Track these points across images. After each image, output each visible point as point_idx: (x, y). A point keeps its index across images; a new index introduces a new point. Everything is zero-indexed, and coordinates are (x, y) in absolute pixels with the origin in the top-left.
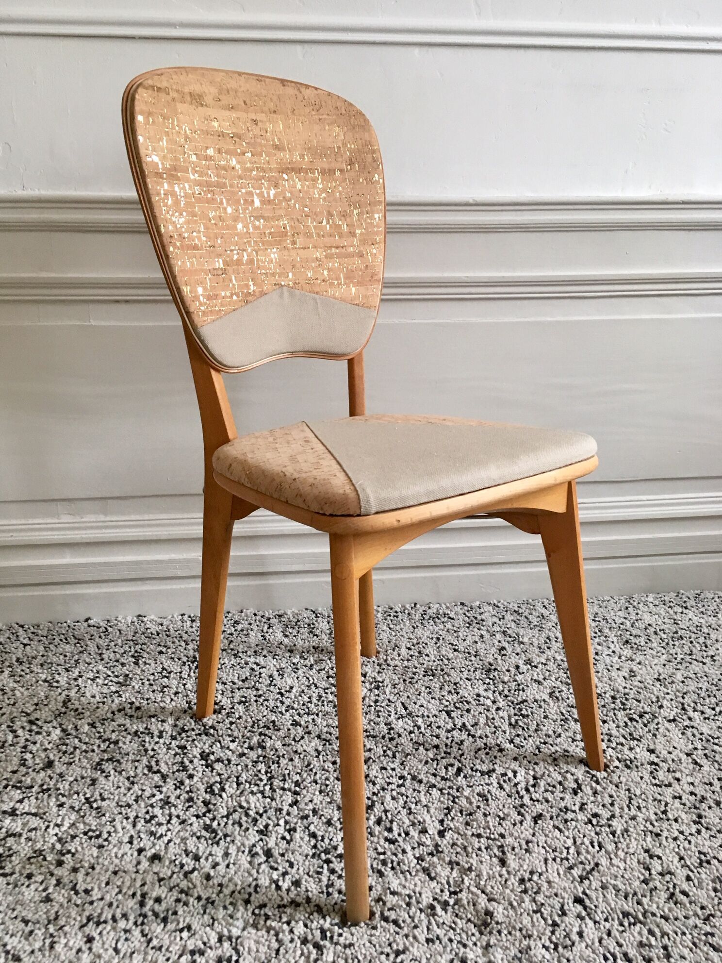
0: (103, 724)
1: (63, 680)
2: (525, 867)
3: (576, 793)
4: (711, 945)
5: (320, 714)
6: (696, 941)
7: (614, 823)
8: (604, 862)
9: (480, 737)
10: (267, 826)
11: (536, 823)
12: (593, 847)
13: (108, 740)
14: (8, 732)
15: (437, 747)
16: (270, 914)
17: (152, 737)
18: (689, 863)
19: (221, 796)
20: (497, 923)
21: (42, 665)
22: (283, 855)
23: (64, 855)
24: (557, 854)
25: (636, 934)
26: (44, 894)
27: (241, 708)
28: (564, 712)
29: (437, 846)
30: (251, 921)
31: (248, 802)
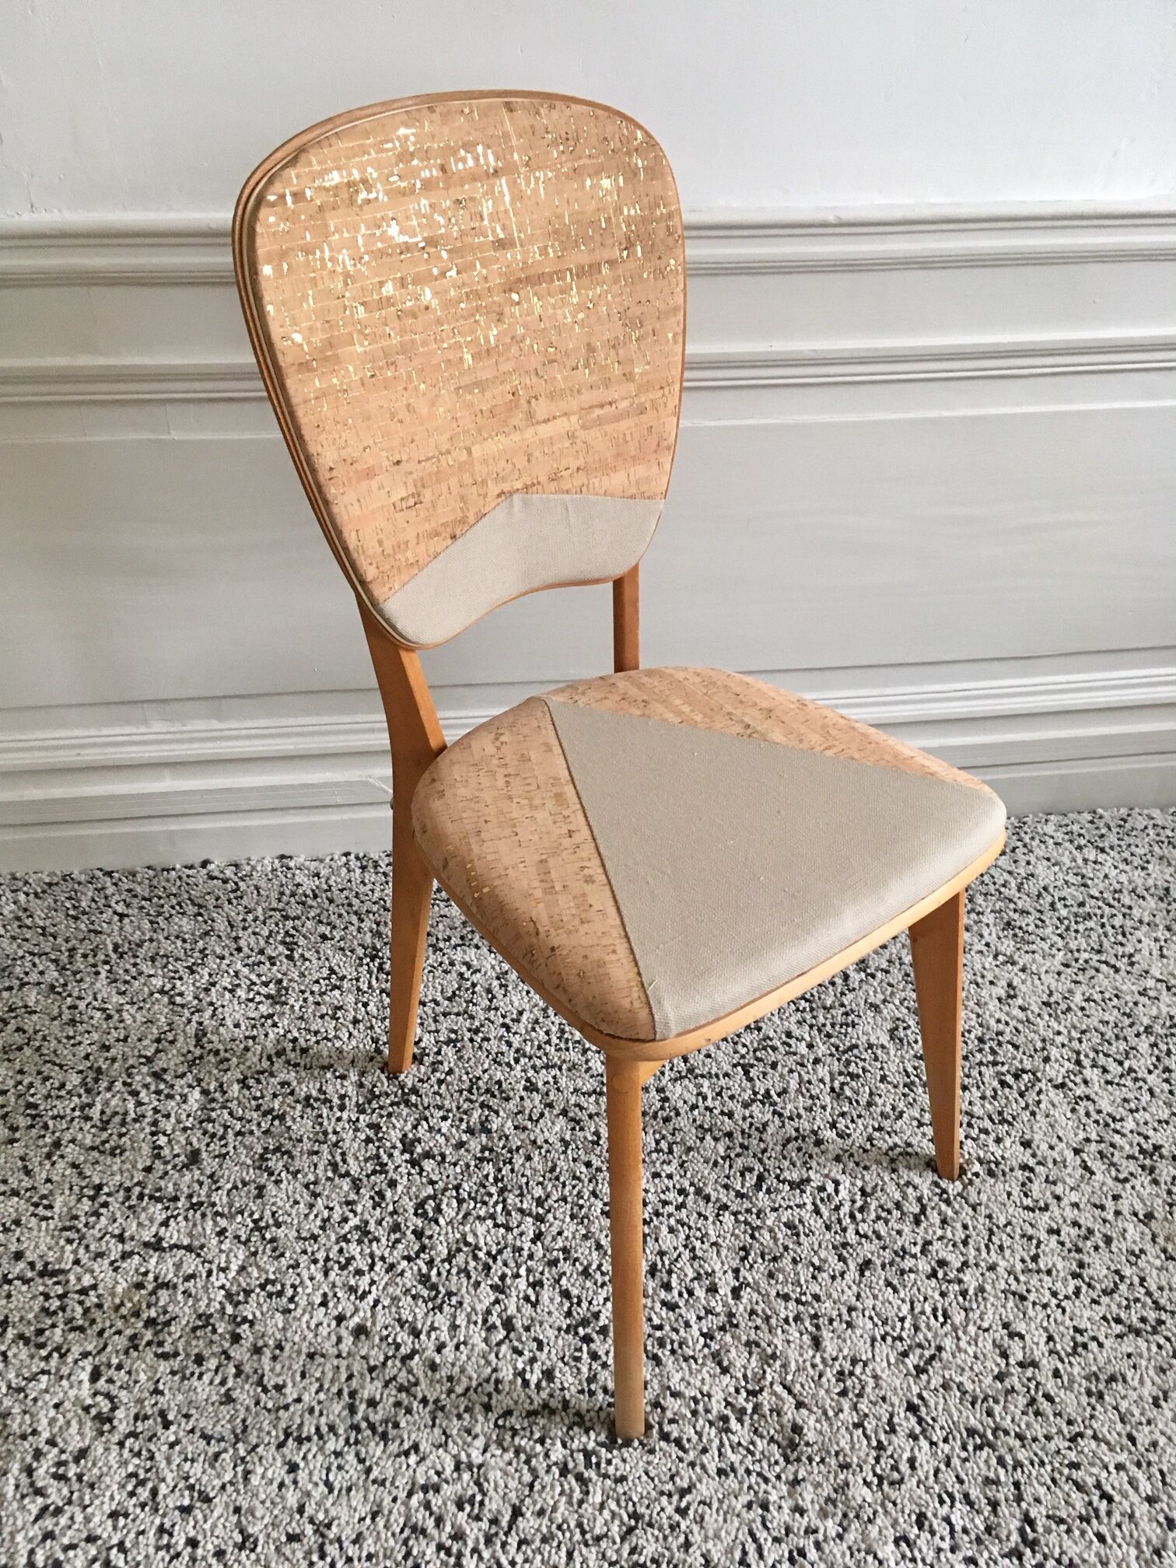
0: (258, 1081)
1: (187, 988)
2: (846, 1352)
3: (917, 1222)
4: (1076, 1483)
5: (564, 1067)
6: (1057, 1476)
7: (966, 1277)
8: (948, 1343)
9: (791, 1118)
10: (503, 1277)
11: (862, 1275)
12: (936, 1318)
13: (270, 1111)
14: (126, 1095)
15: (729, 1135)
16: (518, 1427)
17: (331, 1108)
18: (1059, 1347)
19: (437, 1222)
20: (807, 1444)
21: (153, 960)
22: (527, 1329)
23: (239, 1325)
24: (888, 1328)
25: (982, 1465)
26: (223, 1390)
27: (449, 1051)
28: (910, 1069)
29: (731, 1315)
30: (494, 1437)
31: (475, 1235)
